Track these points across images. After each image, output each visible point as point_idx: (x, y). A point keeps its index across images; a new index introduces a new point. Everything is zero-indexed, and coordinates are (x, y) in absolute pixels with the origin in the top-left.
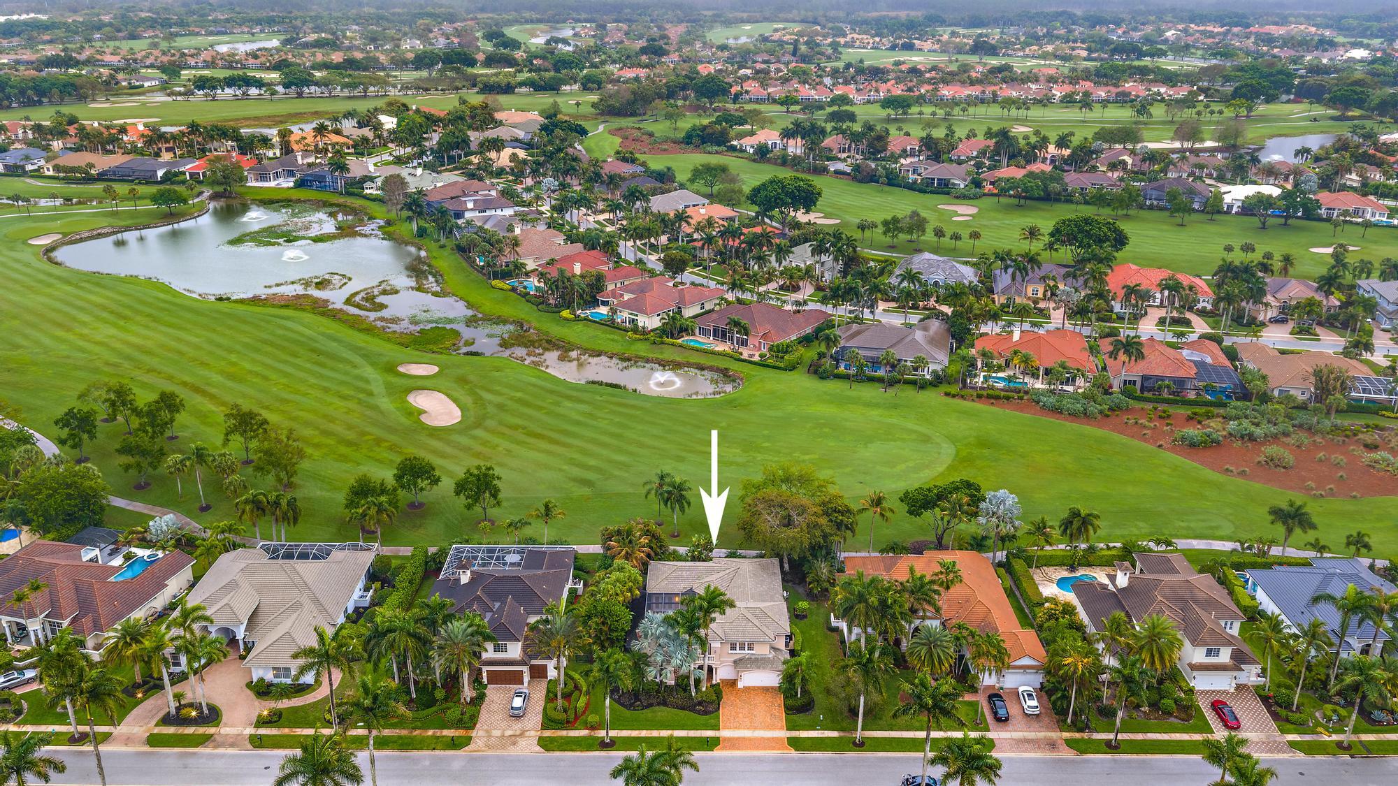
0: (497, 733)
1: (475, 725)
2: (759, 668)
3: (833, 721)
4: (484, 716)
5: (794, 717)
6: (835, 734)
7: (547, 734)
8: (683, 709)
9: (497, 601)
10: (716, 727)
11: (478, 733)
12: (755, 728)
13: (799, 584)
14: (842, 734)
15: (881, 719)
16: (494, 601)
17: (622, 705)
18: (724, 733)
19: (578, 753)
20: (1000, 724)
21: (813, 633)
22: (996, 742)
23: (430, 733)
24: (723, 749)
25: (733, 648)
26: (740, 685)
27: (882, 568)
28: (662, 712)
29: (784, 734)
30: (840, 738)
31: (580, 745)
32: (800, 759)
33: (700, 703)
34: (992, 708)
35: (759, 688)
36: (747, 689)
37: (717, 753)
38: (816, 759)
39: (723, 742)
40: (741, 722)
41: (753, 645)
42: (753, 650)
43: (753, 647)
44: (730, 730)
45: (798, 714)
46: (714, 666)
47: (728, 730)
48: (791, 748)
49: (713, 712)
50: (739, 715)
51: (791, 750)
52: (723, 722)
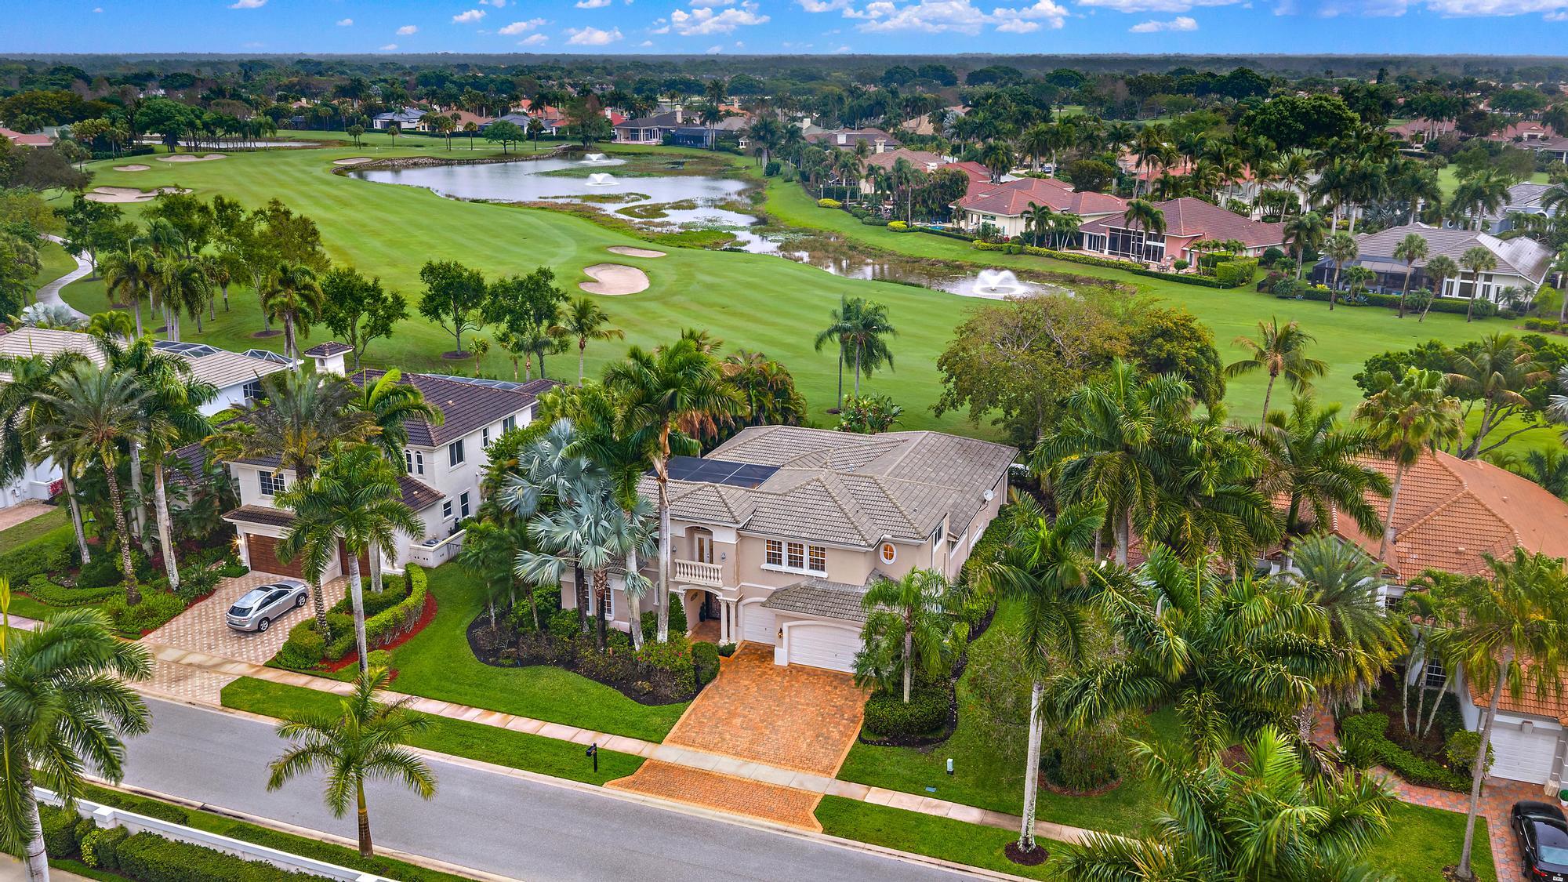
2: (823, 613)
3: (981, 784)
5: (878, 751)
6: (971, 815)
7: (270, 675)
8: (606, 681)
10: (655, 735)
12: (755, 756)
14: (991, 818)
15: (1130, 803)
18: (665, 752)
24: (636, 785)
25: (774, 558)
26: (781, 658)
28: (553, 681)
29: (822, 785)
30: (980, 828)
33: (649, 673)
34: (1520, 843)
35: (826, 673)
36: (795, 671)
37: (612, 792)
39: (644, 772)
40: (728, 737)
41: (823, 555)
42: (823, 569)
43: (823, 562)
44: (688, 748)
45: (893, 745)
46: (721, 597)
47: (682, 747)
48: (818, 824)
49: (674, 701)
50: (738, 721)
51: (815, 827)
52: (680, 729)
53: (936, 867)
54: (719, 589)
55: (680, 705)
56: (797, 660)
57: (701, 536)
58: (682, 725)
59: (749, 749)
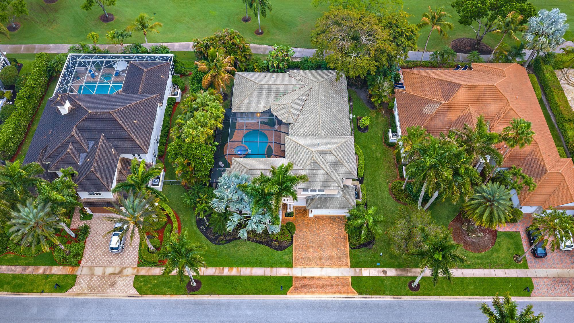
0: (98, 271)
1: (80, 262)
4: (88, 251)
5: (357, 252)
6: (392, 272)
7: (144, 271)
9: (91, 139)
10: (289, 264)
11: (82, 271)
12: (323, 265)
13: (361, 89)
14: (399, 273)
16: (88, 140)
17: (208, 237)
18: (297, 271)
19: (168, 298)
20: (537, 259)
21: (373, 147)
22: (534, 282)
23: (41, 270)
24: (296, 291)
27: (440, 94)
29: (347, 272)
30: (397, 278)
31: (170, 287)
32: (365, 306)
35: (327, 217)
36: (317, 218)
37: (291, 297)
38: (376, 306)
39: (295, 283)
40: (311, 258)
44: (302, 267)
45: (361, 248)
47: (300, 267)
48: (355, 291)
49: (287, 247)
50: (311, 250)
51: (355, 293)
52: (295, 258)
53: (393, 299)
55: (290, 248)
58: (295, 256)
59: (320, 262)
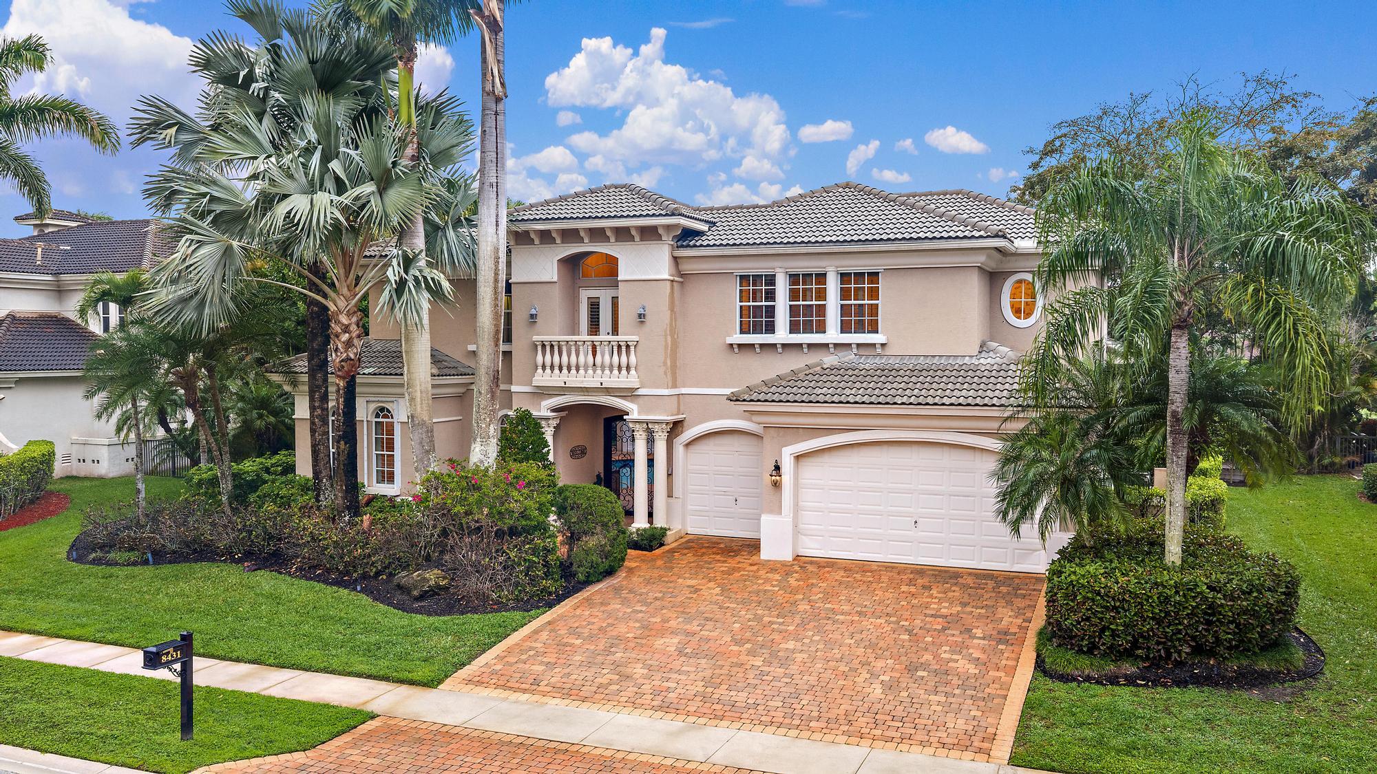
2: (886, 399)
25: (756, 320)
39: (354, 744)
40: (639, 670)
41: (874, 294)
42: (875, 330)
43: (874, 310)
44: (514, 696)
45: (1156, 683)
46: (634, 411)
47: (499, 693)
49: (500, 606)
52: (499, 658)
54: (629, 393)
55: (517, 615)
56: (813, 548)
57: (593, 293)
58: (509, 651)
59: (704, 698)
